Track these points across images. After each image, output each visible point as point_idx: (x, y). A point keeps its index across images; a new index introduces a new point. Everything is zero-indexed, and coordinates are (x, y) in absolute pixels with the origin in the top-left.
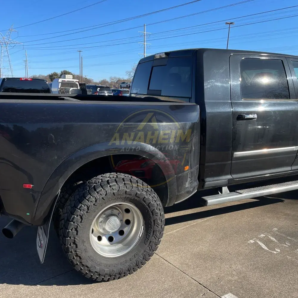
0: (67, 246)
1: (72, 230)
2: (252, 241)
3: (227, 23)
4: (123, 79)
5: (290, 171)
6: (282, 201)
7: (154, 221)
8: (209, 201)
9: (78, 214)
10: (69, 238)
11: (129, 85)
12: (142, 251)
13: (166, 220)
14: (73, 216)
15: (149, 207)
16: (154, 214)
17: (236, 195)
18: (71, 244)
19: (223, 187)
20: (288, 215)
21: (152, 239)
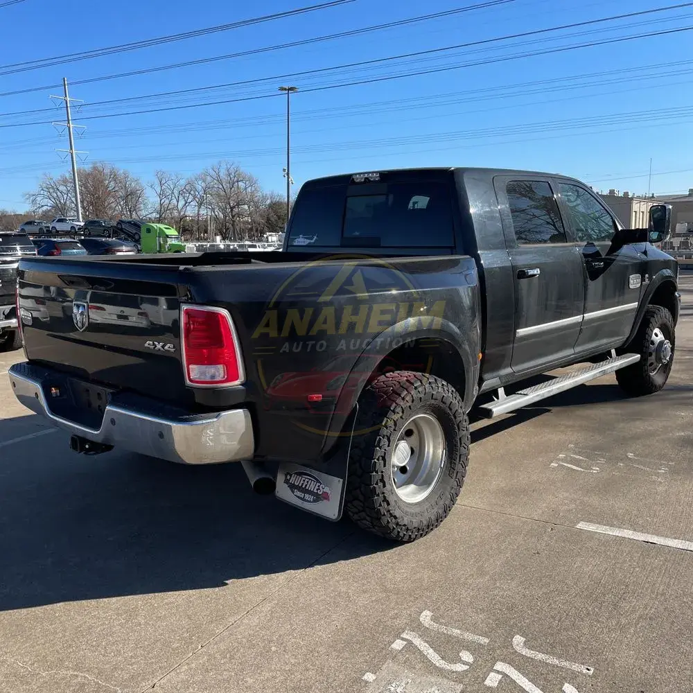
0: (372, 487)
1: (378, 460)
2: (554, 465)
3: (282, 89)
4: (13, 214)
5: (573, 354)
6: (549, 411)
7: (460, 439)
8: (494, 410)
9: (385, 434)
10: (374, 474)
11: (46, 227)
12: (449, 488)
13: (472, 434)
14: (378, 437)
15: (455, 418)
16: (461, 428)
17: (519, 398)
18: (377, 482)
19: (499, 389)
20: (573, 426)
21: (458, 467)
